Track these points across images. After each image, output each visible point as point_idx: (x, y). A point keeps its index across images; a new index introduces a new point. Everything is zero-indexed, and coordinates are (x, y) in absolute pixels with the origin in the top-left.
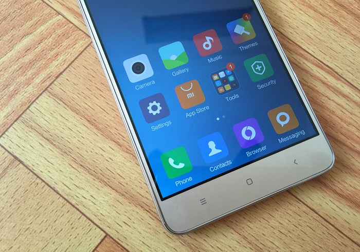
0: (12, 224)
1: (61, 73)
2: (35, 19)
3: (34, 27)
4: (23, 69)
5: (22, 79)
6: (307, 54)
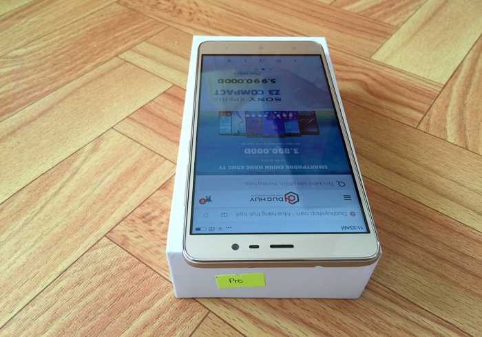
2: (153, 293)
3: (152, 302)
6: (423, 311)
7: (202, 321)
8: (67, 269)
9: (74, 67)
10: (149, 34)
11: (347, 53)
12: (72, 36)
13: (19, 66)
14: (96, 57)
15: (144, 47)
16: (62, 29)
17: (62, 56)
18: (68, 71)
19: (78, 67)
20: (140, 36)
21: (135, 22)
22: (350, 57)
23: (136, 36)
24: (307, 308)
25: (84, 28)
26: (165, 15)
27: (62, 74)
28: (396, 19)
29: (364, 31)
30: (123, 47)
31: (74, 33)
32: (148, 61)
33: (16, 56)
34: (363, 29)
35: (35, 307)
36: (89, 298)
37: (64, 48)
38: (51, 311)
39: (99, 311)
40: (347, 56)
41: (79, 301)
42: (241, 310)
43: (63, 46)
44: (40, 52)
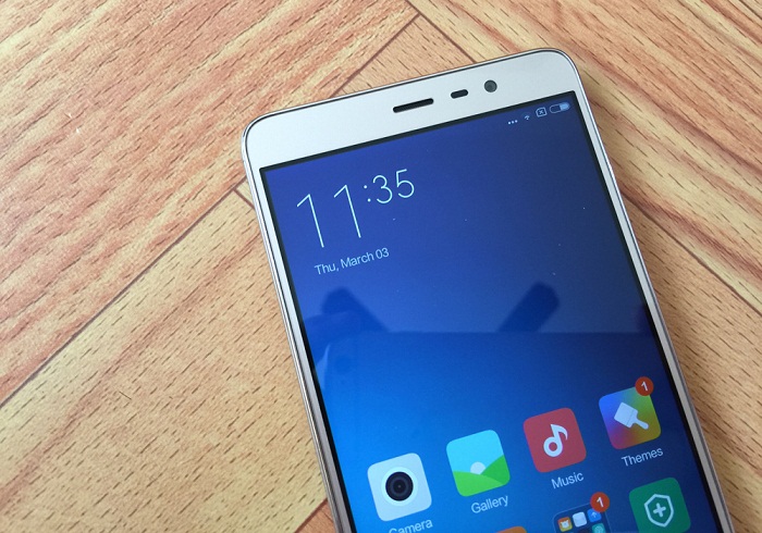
0: (262, 346)
1: (358, 72)
4: (287, 57)
5: (284, 76)
7: (403, 29)
42: (479, 21)
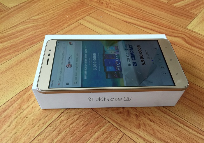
2: (100, 125)
3: (100, 128)
7: (121, 138)
8: (63, 112)
9: (60, 26)
10: (90, 12)
11: (176, 25)
12: (57, 12)
13: (36, 24)
14: (68, 21)
15: (88, 18)
16: (53, 9)
17: (54, 20)
18: (57, 27)
19: (61, 26)
20: (86, 13)
21: (83, 7)
22: (177, 26)
23: (84, 13)
24: (166, 135)
25: (62, 9)
26: (96, 4)
27: (55, 28)
28: (196, 11)
29: (183, 16)
30: (79, 18)
31: (58, 11)
32: (90, 24)
33: (35, 19)
34: (182, 15)
35: (51, 127)
36: (74, 125)
37: (55, 17)
38: (58, 129)
39: (78, 130)
40: (176, 26)
41: (70, 126)
42: (137, 134)
43: (54, 16)
44: (45, 18)
